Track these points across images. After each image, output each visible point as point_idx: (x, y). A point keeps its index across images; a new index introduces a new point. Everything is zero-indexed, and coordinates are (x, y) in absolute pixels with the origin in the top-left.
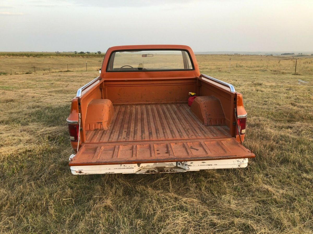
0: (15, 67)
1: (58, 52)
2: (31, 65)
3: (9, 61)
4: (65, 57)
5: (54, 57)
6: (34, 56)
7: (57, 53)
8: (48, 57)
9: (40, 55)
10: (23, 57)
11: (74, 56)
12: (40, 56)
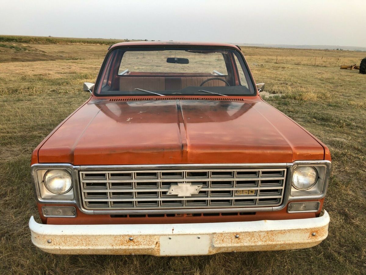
0: (90, 54)
2: (104, 53)
3: (85, 48)
6: (106, 43)
10: (96, 45)
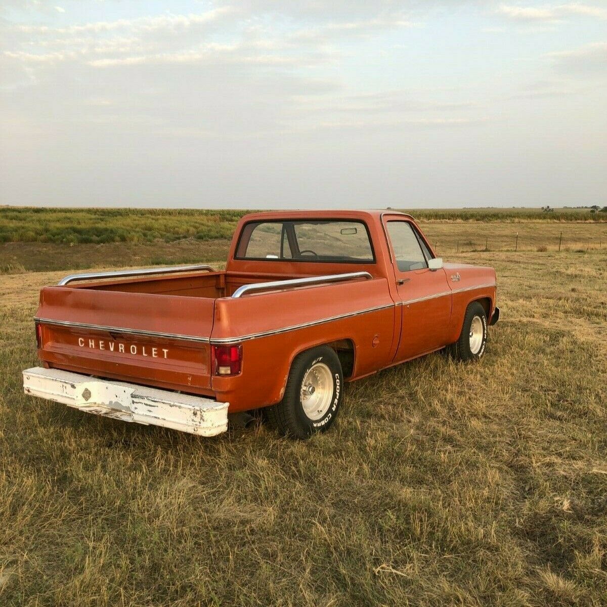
1: (548, 207)
4: (549, 220)
5: (523, 221)
7: (546, 210)
8: (509, 221)
9: (491, 217)
11: (573, 218)
12: (491, 219)
